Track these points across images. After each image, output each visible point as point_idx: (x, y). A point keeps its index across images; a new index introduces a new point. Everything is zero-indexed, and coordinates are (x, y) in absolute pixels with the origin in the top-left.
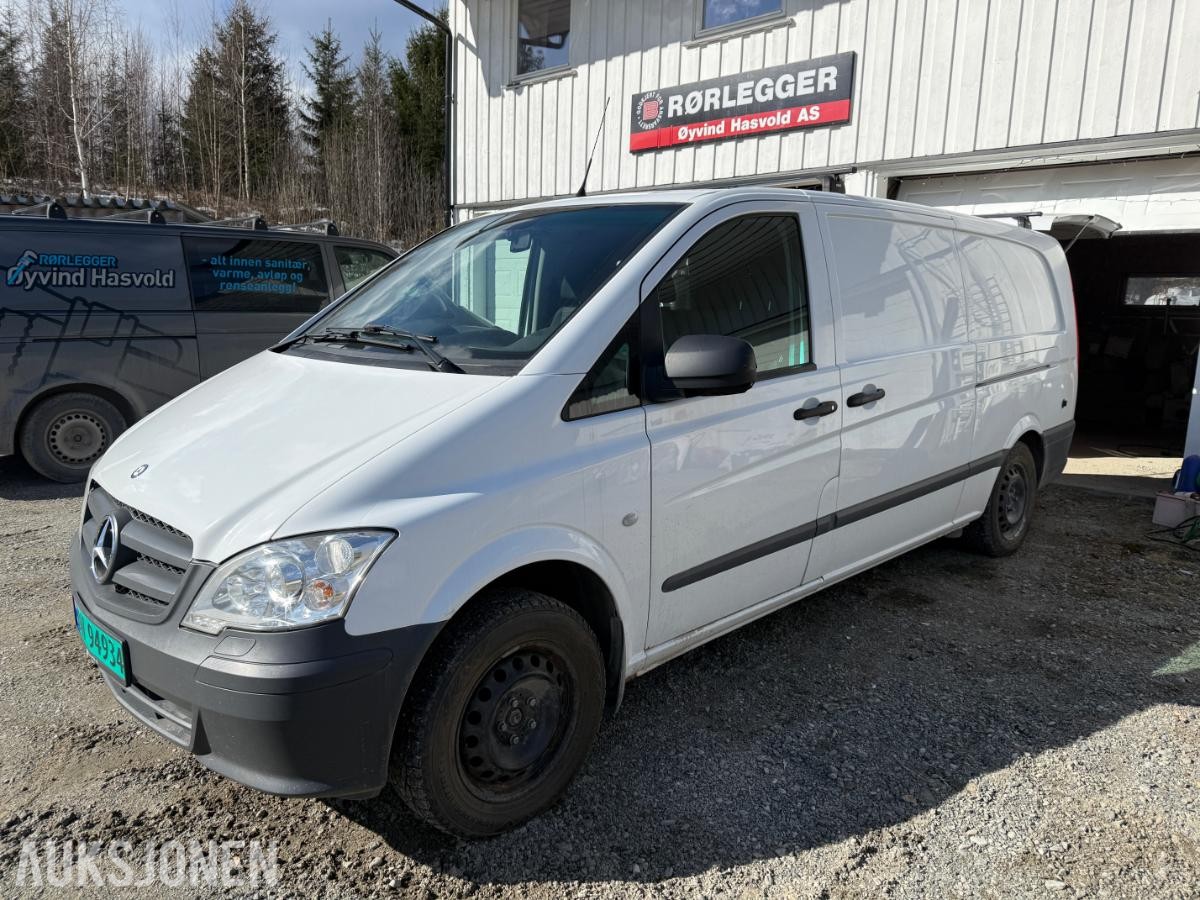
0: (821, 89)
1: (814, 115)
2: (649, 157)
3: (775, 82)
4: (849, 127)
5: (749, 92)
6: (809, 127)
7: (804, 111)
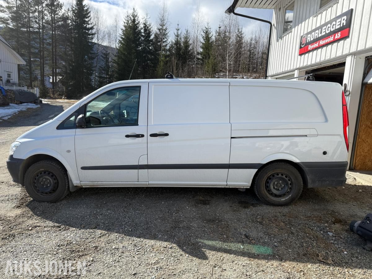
0: (341, 26)
1: (338, 35)
2: (303, 56)
3: (331, 25)
4: (349, 39)
5: (325, 30)
6: (338, 40)
7: (337, 35)
